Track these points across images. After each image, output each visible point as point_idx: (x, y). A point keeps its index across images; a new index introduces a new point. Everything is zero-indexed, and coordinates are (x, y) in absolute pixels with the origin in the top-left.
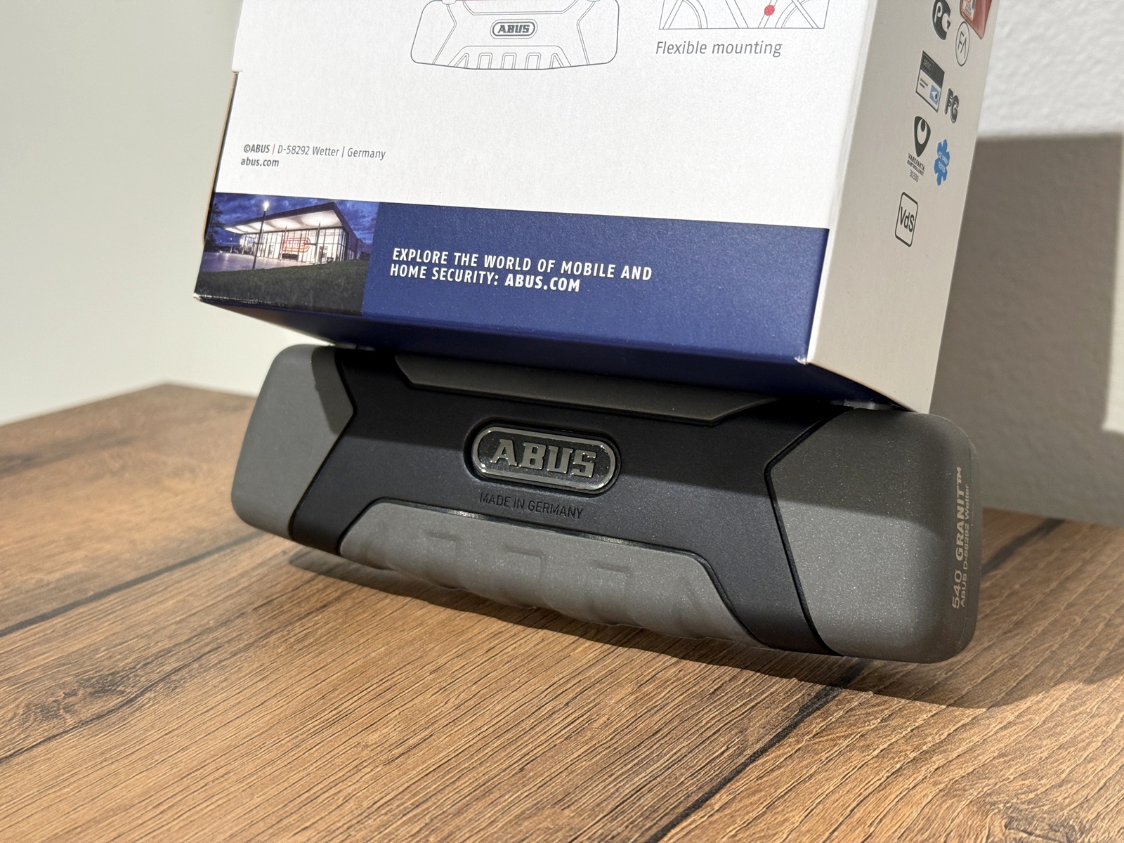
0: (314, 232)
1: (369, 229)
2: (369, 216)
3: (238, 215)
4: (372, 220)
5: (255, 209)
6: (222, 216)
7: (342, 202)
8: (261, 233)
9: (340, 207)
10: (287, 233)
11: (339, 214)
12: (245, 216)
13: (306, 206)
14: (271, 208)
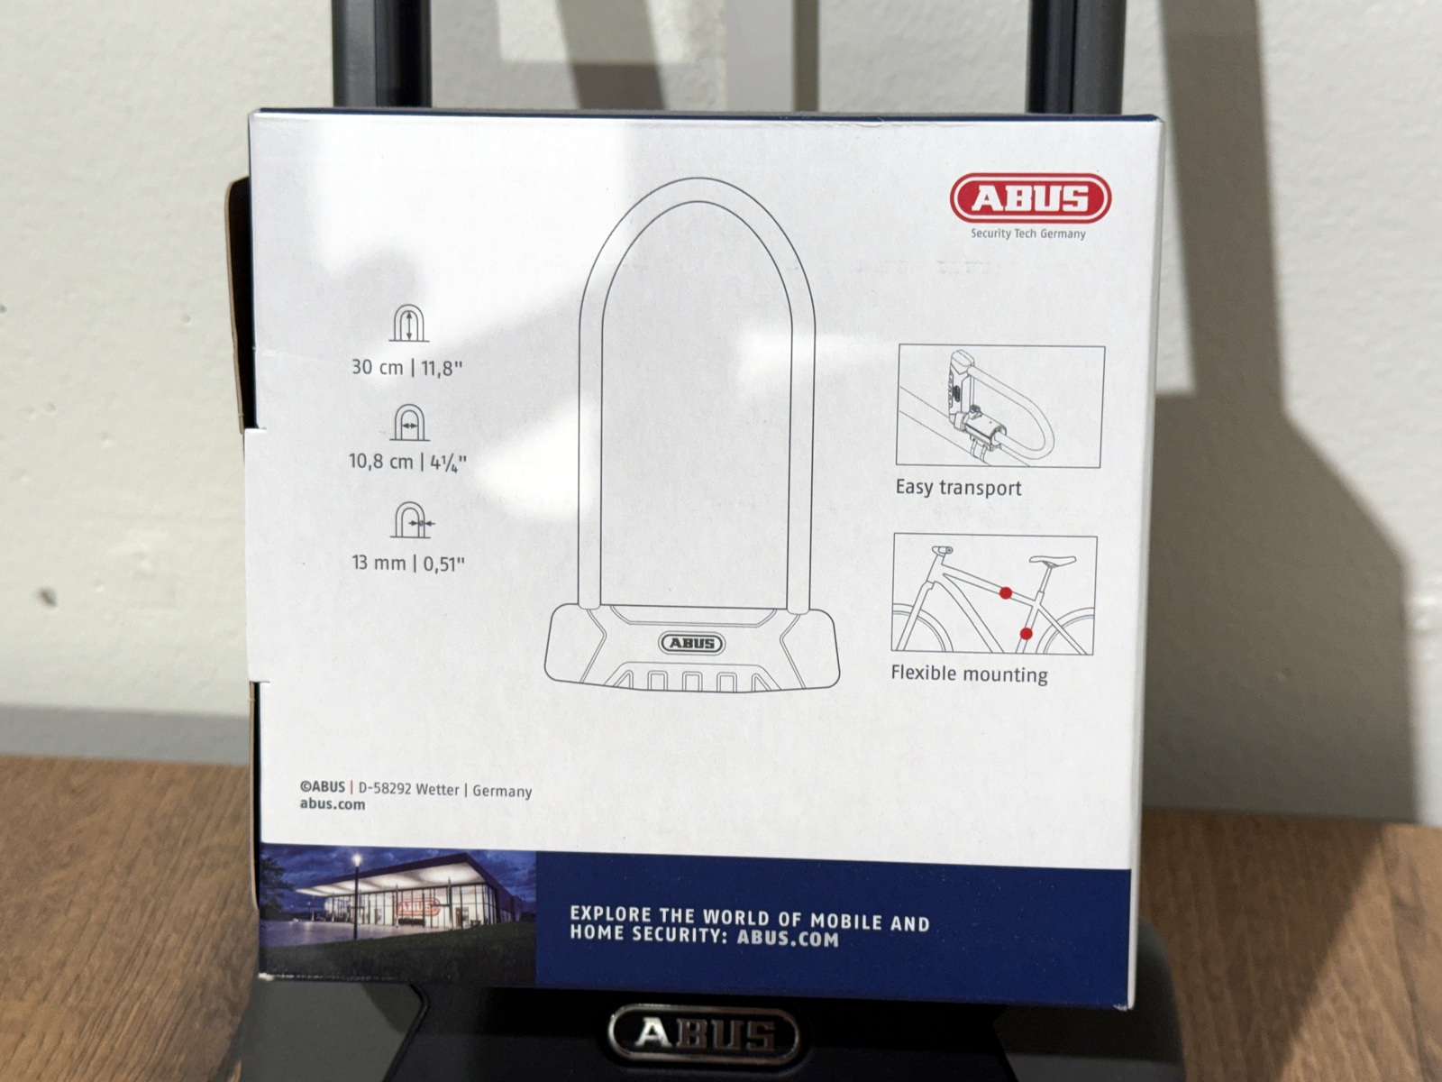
0: (444, 891)
1: (528, 883)
2: (524, 869)
3: (313, 873)
4: (530, 872)
5: (339, 864)
6: (285, 874)
7: (479, 853)
8: (356, 894)
9: (477, 859)
10: (400, 894)
11: (476, 867)
12: (324, 874)
13: (422, 859)
14: (364, 863)
